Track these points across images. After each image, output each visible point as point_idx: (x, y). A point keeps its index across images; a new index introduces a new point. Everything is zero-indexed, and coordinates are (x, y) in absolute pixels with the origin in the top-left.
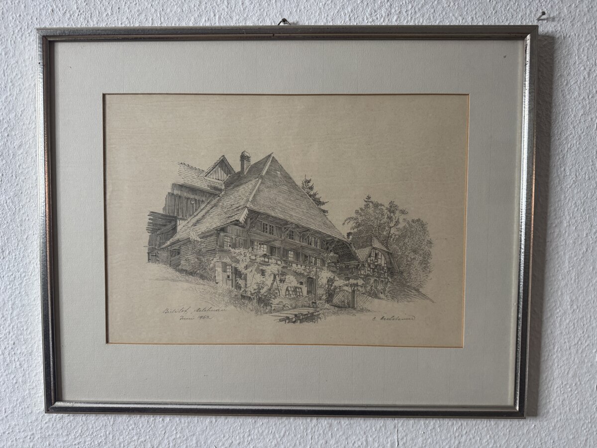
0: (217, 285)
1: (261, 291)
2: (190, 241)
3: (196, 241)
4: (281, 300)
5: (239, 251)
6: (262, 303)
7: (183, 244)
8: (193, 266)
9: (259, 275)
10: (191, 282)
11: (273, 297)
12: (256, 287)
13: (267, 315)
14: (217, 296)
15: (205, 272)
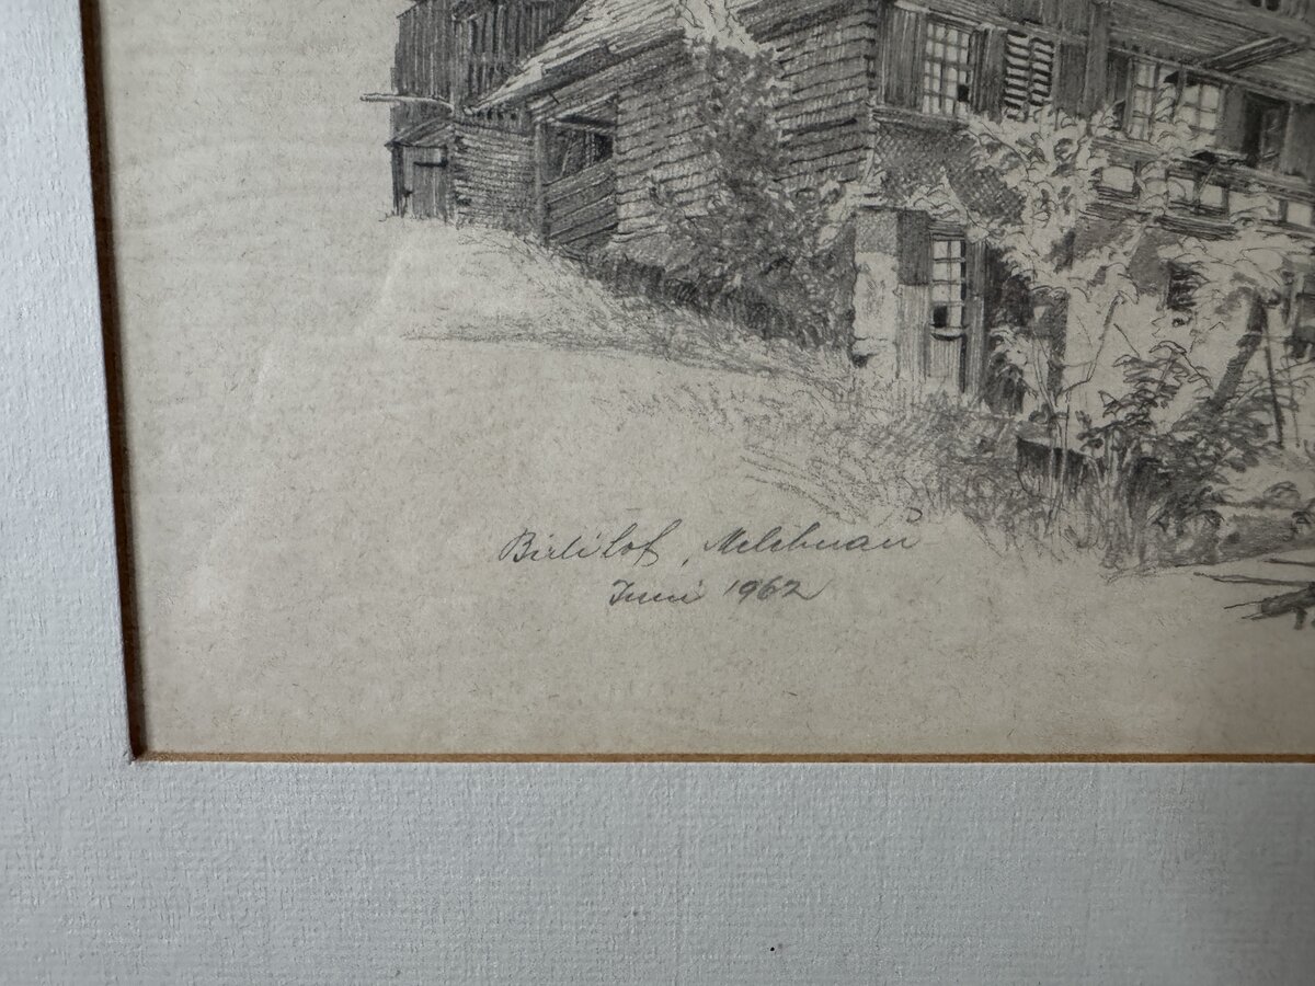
0: (865, 373)
1: (1156, 414)
2: (683, 59)
3: (730, 54)
4: (1283, 477)
5: (1025, 130)
6: (1153, 496)
7: (637, 82)
8: (699, 239)
9: (1151, 302)
10: (685, 353)
11: (1236, 453)
12: (1120, 388)
13: (1184, 577)
14: (856, 447)
15: (783, 285)
